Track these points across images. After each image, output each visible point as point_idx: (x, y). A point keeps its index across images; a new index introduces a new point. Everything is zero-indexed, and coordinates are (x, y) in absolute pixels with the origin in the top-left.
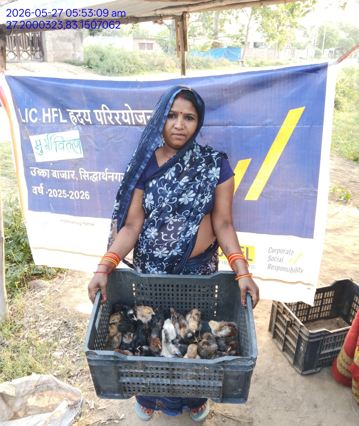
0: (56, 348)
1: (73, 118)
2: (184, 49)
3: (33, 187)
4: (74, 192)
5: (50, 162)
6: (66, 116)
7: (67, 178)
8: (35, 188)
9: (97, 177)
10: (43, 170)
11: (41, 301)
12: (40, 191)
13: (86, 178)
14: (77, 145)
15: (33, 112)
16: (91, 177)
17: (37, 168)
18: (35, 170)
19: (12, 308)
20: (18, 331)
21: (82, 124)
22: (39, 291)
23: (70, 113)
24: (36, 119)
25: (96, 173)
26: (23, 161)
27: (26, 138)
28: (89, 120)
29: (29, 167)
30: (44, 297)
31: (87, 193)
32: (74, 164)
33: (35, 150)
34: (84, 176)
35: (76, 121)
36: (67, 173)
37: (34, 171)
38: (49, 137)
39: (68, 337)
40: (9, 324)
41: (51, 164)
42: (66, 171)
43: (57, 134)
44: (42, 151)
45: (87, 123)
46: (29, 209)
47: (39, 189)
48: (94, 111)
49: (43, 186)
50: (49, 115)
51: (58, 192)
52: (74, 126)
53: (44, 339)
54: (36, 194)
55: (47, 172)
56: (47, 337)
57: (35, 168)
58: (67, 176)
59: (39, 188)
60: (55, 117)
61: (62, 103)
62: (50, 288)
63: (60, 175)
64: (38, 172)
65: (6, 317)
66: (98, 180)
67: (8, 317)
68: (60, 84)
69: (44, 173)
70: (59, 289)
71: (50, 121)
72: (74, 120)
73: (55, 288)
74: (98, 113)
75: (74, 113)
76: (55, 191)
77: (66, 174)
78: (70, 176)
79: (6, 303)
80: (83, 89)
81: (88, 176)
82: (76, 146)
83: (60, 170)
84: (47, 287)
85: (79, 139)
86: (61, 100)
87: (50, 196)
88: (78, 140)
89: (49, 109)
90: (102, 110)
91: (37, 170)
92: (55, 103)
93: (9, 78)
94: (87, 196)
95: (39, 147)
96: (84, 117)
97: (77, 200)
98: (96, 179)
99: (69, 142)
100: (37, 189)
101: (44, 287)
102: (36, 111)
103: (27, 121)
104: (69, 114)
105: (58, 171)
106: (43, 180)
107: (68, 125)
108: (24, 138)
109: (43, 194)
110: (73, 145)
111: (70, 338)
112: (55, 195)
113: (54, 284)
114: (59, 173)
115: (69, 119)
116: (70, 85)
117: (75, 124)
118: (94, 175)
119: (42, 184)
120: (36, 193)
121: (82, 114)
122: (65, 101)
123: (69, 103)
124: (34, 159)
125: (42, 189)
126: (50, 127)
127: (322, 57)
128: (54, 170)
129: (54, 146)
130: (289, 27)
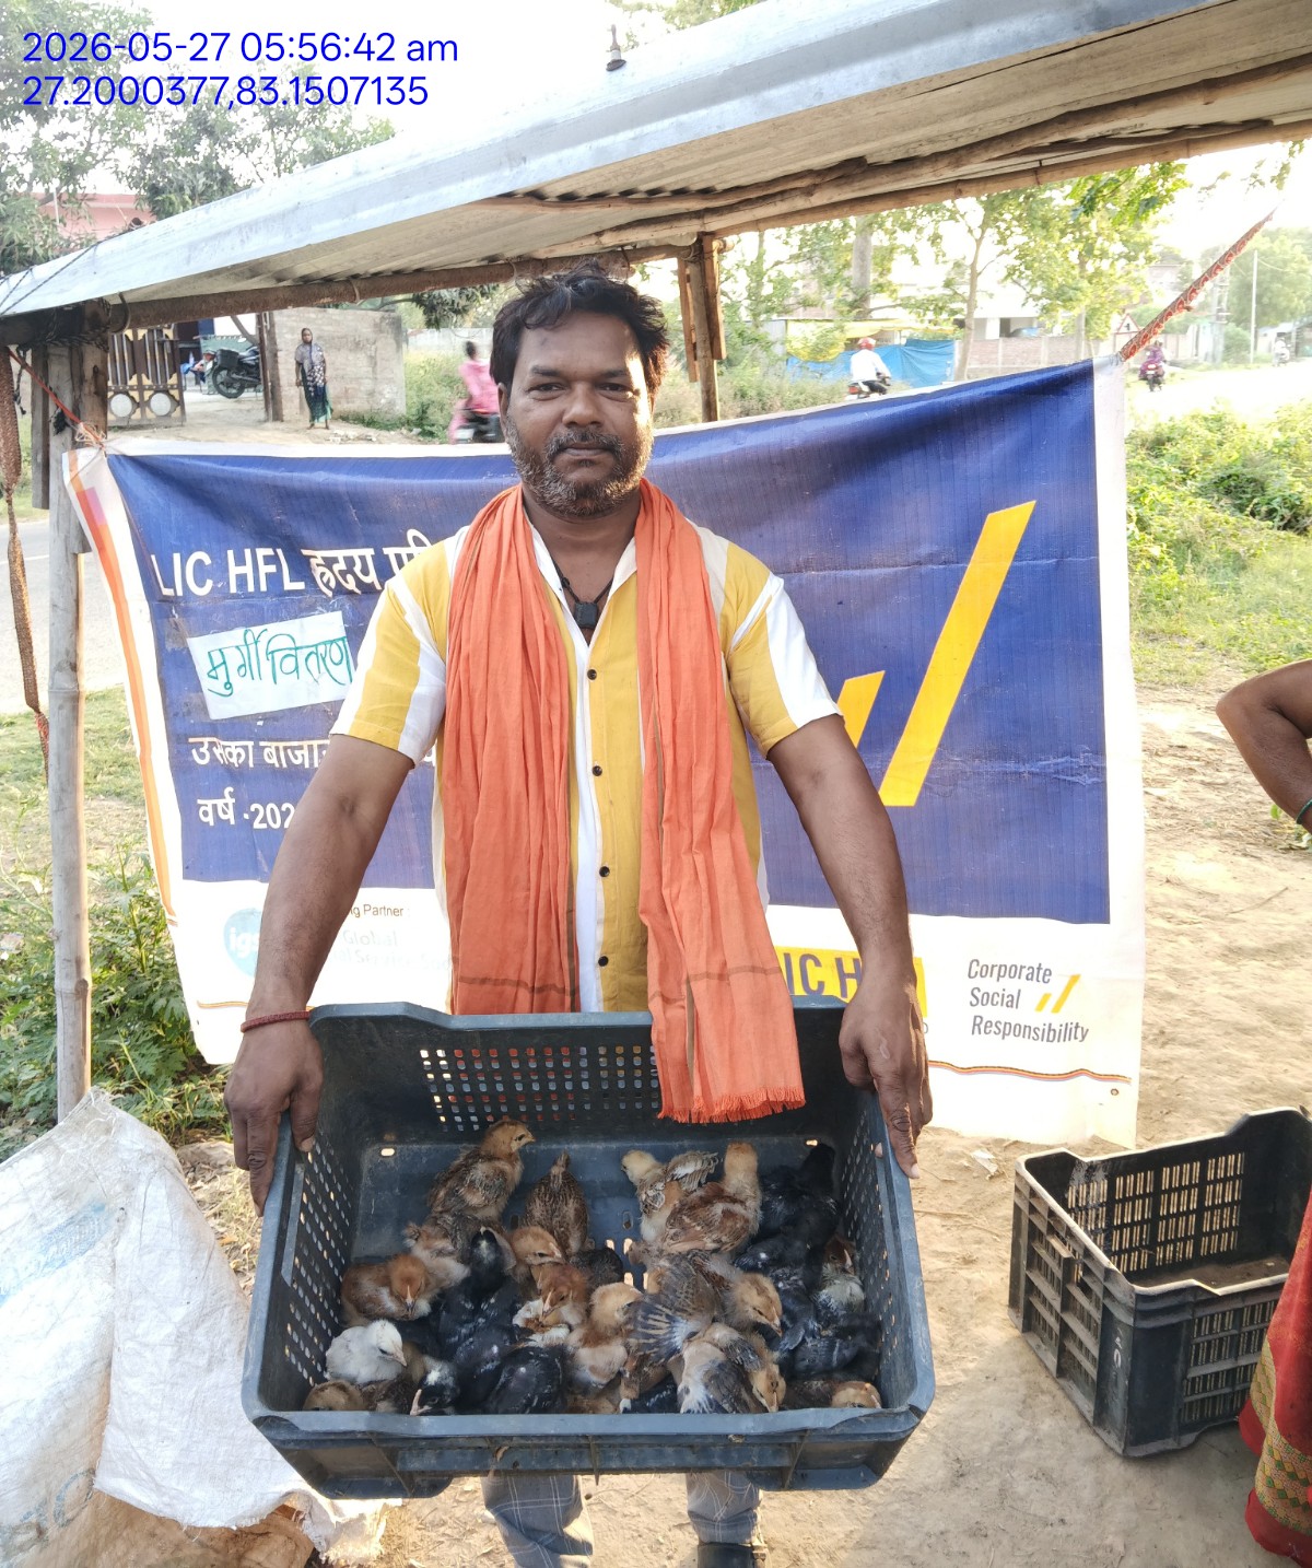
1: (322, 575)
2: (709, 353)
3: (200, 802)
5: (256, 717)
6: (301, 568)
7: (311, 764)
8: (207, 804)
10: (233, 744)
11: (216, 1209)
12: (225, 813)
14: (337, 658)
15: (199, 563)
17: (215, 739)
18: (206, 746)
21: (351, 593)
22: (208, 1177)
23: (313, 561)
24: (209, 584)
26: (167, 722)
27: (176, 646)
28: (371, 577)
29: (187, 737)
30: (226, 1198)
33: (206, 683)
35: (333, 584)
36: (311, 748)
38: (250, 639)
41: (260, 723)
42: (305, 744)
43: (274, 628)
44: (228, 682)
45: (368, 589)
46: (186, 876)
47: (220, 807)
48: (386, 551)
49: (231, 795)
50: (248, 569)
51: (281, 813)
52: (328, 600)
54: (212, 824)
55: (245, 748)
57: (206, 740)
58: (311, 759)
59: (220, 803)
60: (268, 576)
61: (287, 531)
63: (287, 756)
64: (217, 752)
68: (277, 474)
69: (235, 752)
71: (251, 588)
72: (325, 580)
74: (398, 557)
75: (324, 558)
76: (272, 810)
77: (305, 752)
80: (347, 485)
82: (337, 660)
83: (290, 740)
85: (342, 639)
86: (281, 522)
87: (257, 825)
88: (342, 643)
89: (248, 552)
90: (408, 545)
91: (212, 744)
92: (265, 533)
93: (125, 465)
95: (221, 671)
96: (358, 568)
99: (313, 649)
100: (214, 806)
101: (228, 1164)
102: (207, 560)
103: (180, 593)
104: (309, 563)
105: (281, 745)
106: (234, 775)
107: (309, 599)
108: (169, 645)
109: (232, 822)
110: (328, 659)
112: (275, 822)
114: (285, 748)
115: (310, 580)
116: (306, 475)
117: (330, 594)
119: (230, 789)
120: (210, 820)
121: (350, 561)
122: (294, 524)
123: (307, 532)
124: (204, 709)
125: (231, 806)
126: (251, 606)
127: (1251, 356)
128: (269, 740)
129: (266, 667)
130: (1123, 262)
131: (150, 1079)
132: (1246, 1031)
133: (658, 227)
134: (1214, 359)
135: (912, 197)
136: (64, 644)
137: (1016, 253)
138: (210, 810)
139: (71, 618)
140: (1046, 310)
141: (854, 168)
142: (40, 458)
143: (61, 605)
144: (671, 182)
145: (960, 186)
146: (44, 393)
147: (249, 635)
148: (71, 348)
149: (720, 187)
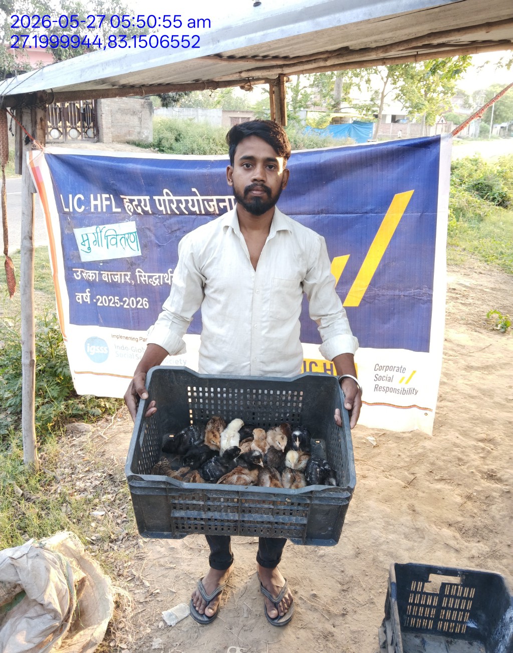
0: (96, 506)
1: (128, 206)
3: (76, 294)
4: (129, 299)
5: (100, 262)
6: (120, 203)
7: (121, 281)
8: (79, 295)
9: (158, 280)
10: (90, 272)
11: (81, 448)
12: (86, 299)
13: (145, 281)
14: (133, 240)
15: (79, 199)
16: (151, 279)
17: (83, 270)
18: (80, 272)
19: (42, 455)
20: (48, 485)
21: (139, 214)
22: (78, 436)
23: (125, 200)
24: (83, 207)
25: (157, 275)
26: (64, 260)
27: (69, 232)
28: (148, 208)
29: (72, 268)
30: (85, 444)
31: (145, 301)
32: (130, 264)
33: (80, 247)
34: (142, 279)
35: (132, 210)
36: (121, 275)
37: (79, 274)
38: (98, 231)
39: (112, 493)
40: (37, 475)
41: (101, 264)
42: (119, 273)
43: (108, 226)
44: (89, 247)
45: (146, 213)
46: (71, 322)
47: (84, 297)
48: (155, 197)
49: (89, 292)
50: (98, 202)
51: (108, 300)
52: (130, 216)
53: (82, 495)
54: (81, 303)
55: (95, 274)
56: (86, 493)
57: (80, 270)
58: (121, 279)
59: (84, 295)
60: (107, 205)
61: (115, 187)
62: (93, 432)
63: (111, 278)
64: (84, 275)
65: (34, 466)
66: (160, 283)
67: (37, 466)
68: (113, 164)
69: (91, 275)
70: (104, 434)
71: (99, 210)
72: (129, 208)
73: (100, 433)
74: (159, 200)
75: (129, 199)
76: (105, 299)
77: (119, 276)
78: (125, 279)
79: (35, 447)
80: (141, 169)
81: (146, 279)
83: (113, 271)
84: (89, 432)
85: (135, 232)
86: (113, 184)
87: (99, 304)
88: (134, 234)
89: (99, 195)
90: (163, 196)
91: (82, 272)
92: (107, 188)
93: (51, 158)
94: (146, 305)
96: (142, 204)
97: (132, 309)
98: (157, 282)
99: (123, 236)
100: (82, 296)
101: (86, 431)
102: (83, 198)
103: (71, 210)
104: (123, 201)
105: (109, 273)
106: (90, 284)
107: (122, 216)
108: (66, 232)
109: (89, 303)
110: (129, 240)
111: (115, 495)
112: (106, 303)
113: (99, 428)
114: (111, 275)
115: (123, 208)
116: (124, 165)
117: (131, 214)
118: (154, 278)
119: (88, 290)
120: (80, 301)
121: (139, 201)
122: (118, 185)
123: (123, 188)
124: (79, 257)
125: (89, 296)
126: (100, 217)
127: (490, 136)
128: (105, 271)
129: (104, 242)
130: (442, 94)
131: (55, 398)
132: (473, 397)
133: (264, 71)
134: (475, 135)
135: (365, 64)
136: (27, 229)
137: (400, 88)
138: (80, 297)
139: (30, 218)
140: (410, 112)
141: (345, 51)
142: (18, 154)
143: (26, 213)
144: (272, 53)
145: (385, 61)
146: (21, 128)
147: (98, 228)
148: (31, 110)
149: (291, 56)
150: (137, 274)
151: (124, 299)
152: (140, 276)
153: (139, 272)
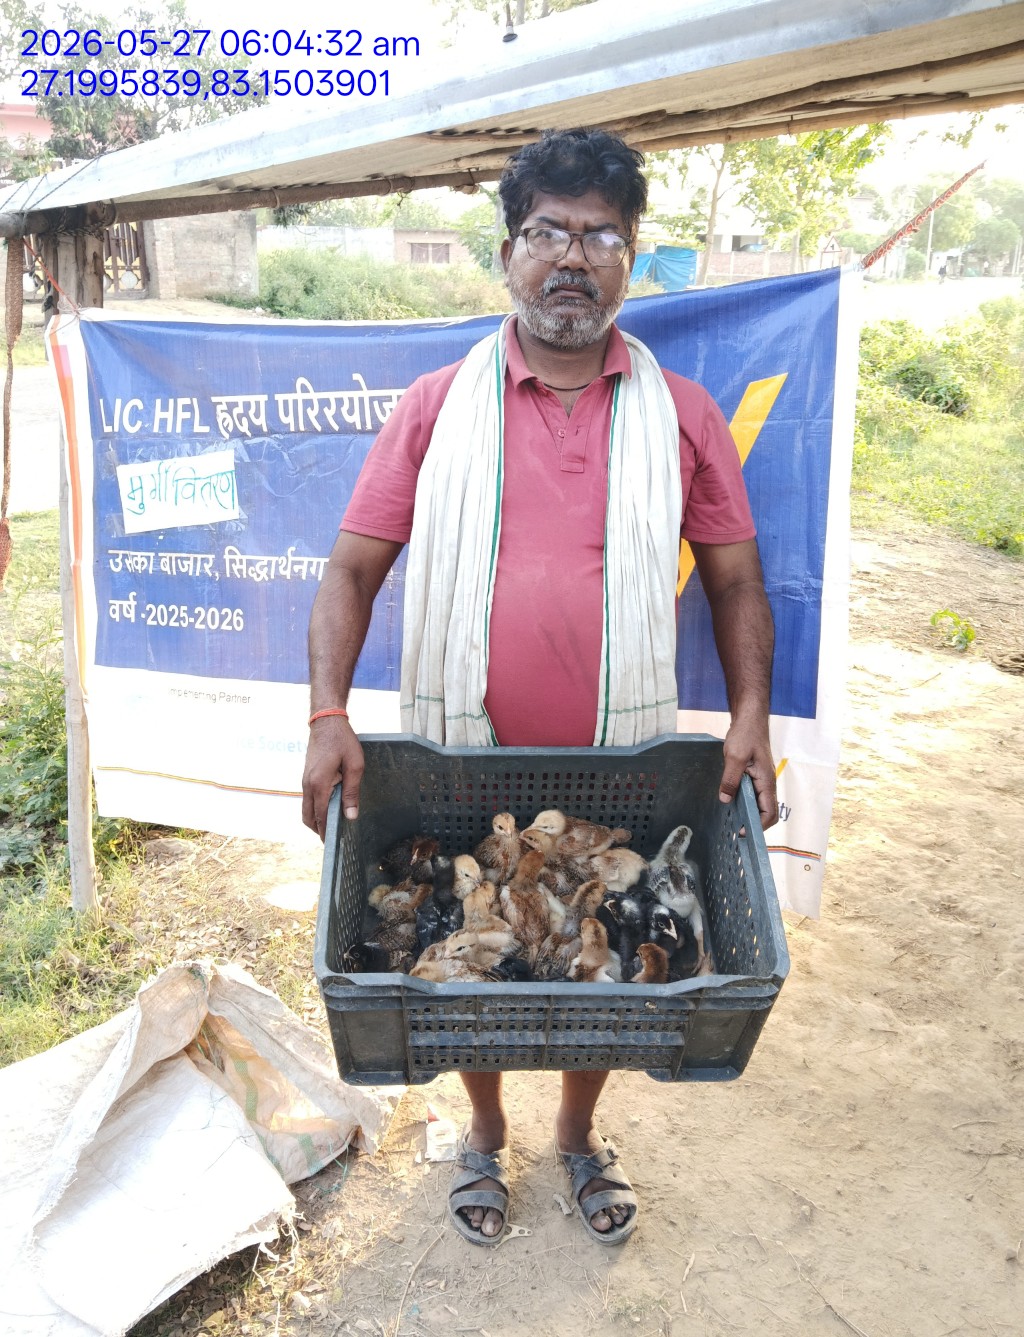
3: (111, 602)
4: (207, 612)
5: (158, 532)
7: (194, 572)
8: (116, 604)
9: (266, 569)
10: (139, 554)
11: (177, 884)
12: (128, 612)
13: (240, 571)
15: (134, 408)
16: (251, 568)
17: (127, 551)
18: (119, 557)
22: (169, 862)
23: (219, 407)
25: (266, 559)
26: (95, 534)
27: (108, 475)
29: (107, 549)
30: (183, 876)
31: (238, 615)
32: (212, 538)
33: (126, 504)
34: (235, 568)
36: (195, 560)
37: (118, 560)
41: (161, 537)
42: (192, 556)
44: (142, 503)
47: (125, 607)
49: (135, 598)
51: (168, 613)
52: (225, 441)
54: (118, 620)
55: (148, 558)
57: (121, 552)
58: (195, 568)
59: (125, 604)
62: (196, 855)
63: (177, 567)
64: (128, 561)
66: (269, 576)
69: (140, 560)
70: (220, 856)
71: (169, 429)
73: (211, 854)
76: (162, 610)
77: (191, 563)
78: (202, 567)
81: (244, 567)
83: (179, 552)
84: (188, 855)
85: (231, 472)
87: (151, 622)
88: (229, 475)
89: (171, 401)
91: (125, 556)
94: (238, 623)
95: (138, 493)
97: (211, 632)
98: (263, 574)
99: (208, 480)
100: (121, 606)
101: (183, 853)
102: (141, 406)
103: (117, 430)
104: (216, 410)
105: (174, 555)
106: (138, 580)
107: (210, 440)
108: (104, 475)
109: (133, 620)
110: (218, 488)
112: (163, 620)
113: (207, 846)
114: (177, 558)
115: (214, 424)
118: (258, 565)
119: (134, 594)
120: (116, 617)
124: (122, 525)
125: (133, 607)
127: (925, 275)
128: (163, 552)
129: (171, 492)
137: (747, 182)
138: (117, 609)
147: (162, 466)
150: (227, 557)
151: (196, 611)
152: (232, 561)
153: (231, 552)
